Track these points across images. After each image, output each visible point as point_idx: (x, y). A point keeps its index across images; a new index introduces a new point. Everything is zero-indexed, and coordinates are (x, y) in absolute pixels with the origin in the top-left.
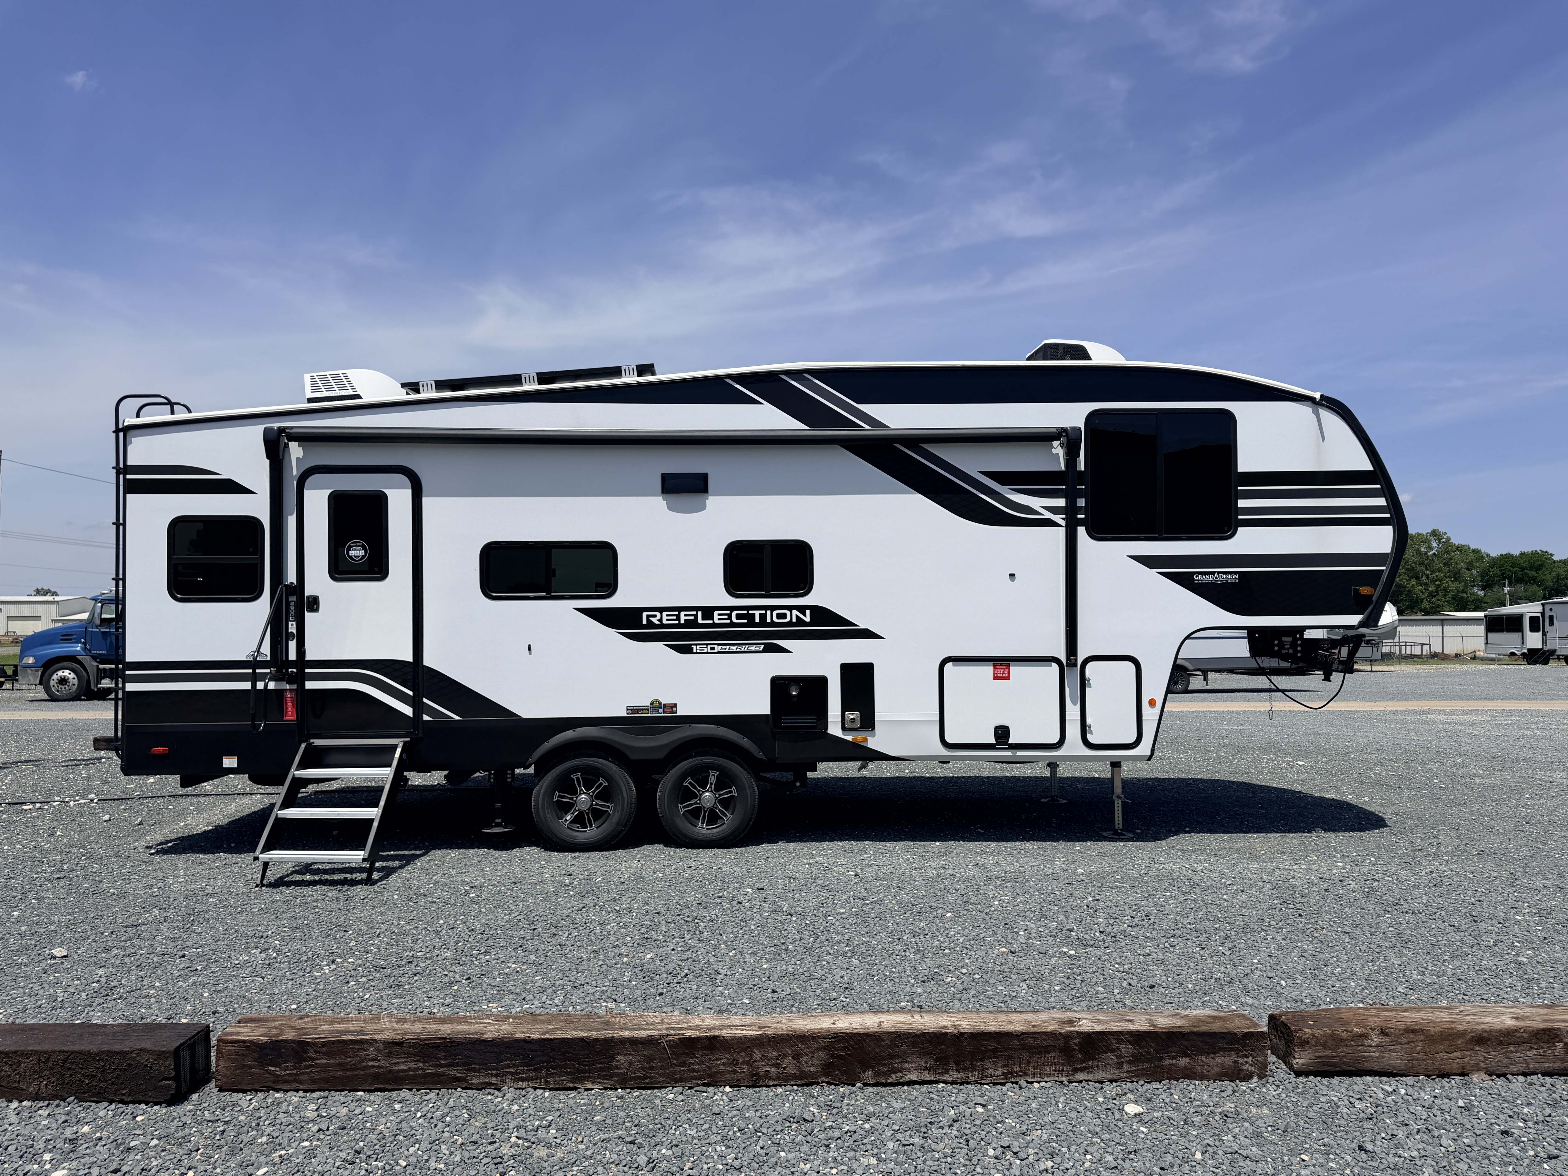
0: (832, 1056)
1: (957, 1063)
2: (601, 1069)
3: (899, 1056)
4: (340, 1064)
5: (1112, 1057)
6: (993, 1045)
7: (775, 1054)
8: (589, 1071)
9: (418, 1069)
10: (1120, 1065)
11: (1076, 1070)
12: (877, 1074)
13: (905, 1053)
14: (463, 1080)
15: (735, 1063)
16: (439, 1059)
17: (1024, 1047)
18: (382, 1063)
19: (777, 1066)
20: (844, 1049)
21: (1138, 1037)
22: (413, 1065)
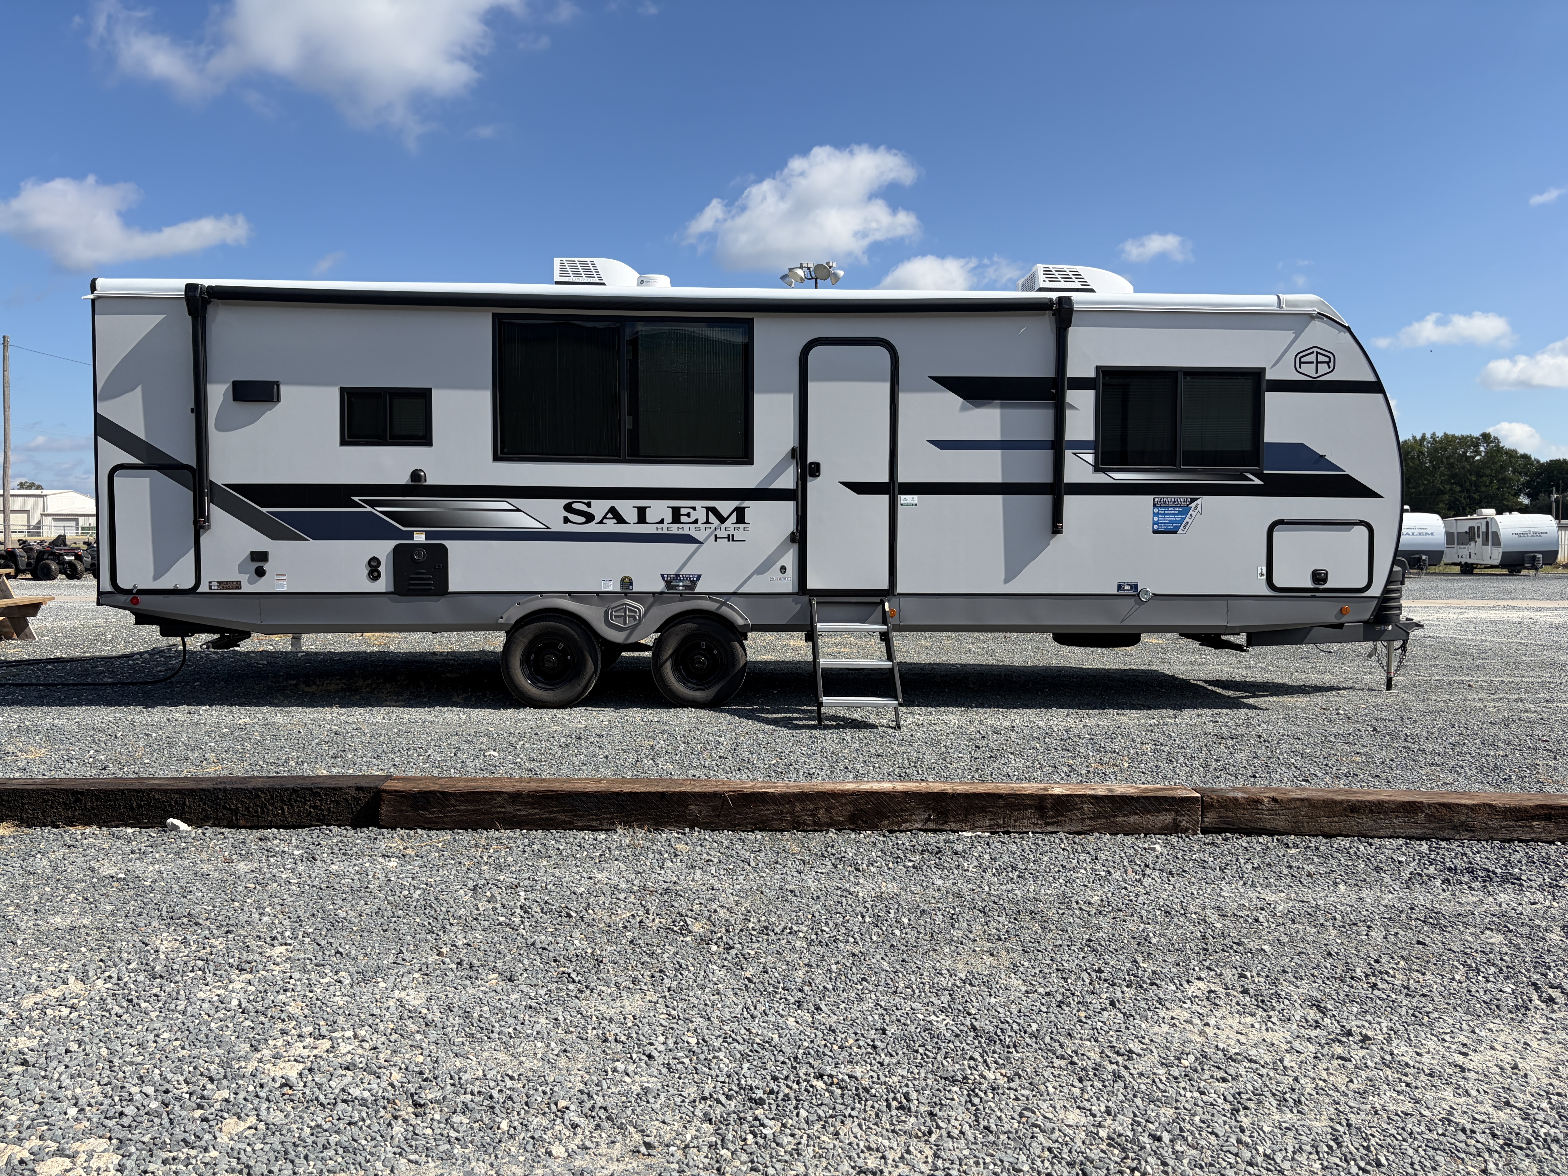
0: (856, 809)
1: (954, 817)
2: (678, 816)
3: (908, 810)
4: (475, 810)
5: (1077, 814)
6: (982, 804)
8: (669, 818)
9: (536, 814)
10: (1083, 821)
11: (1048, 824)
12: (891, 824)
13: (913, 807)
14: (571, 823)
15: (781, 813)
16: (551, 807)
18: (508, 809)
19: (813, 816)
20: (866, 803)
21: (1098, 800)
22: (531, 811)
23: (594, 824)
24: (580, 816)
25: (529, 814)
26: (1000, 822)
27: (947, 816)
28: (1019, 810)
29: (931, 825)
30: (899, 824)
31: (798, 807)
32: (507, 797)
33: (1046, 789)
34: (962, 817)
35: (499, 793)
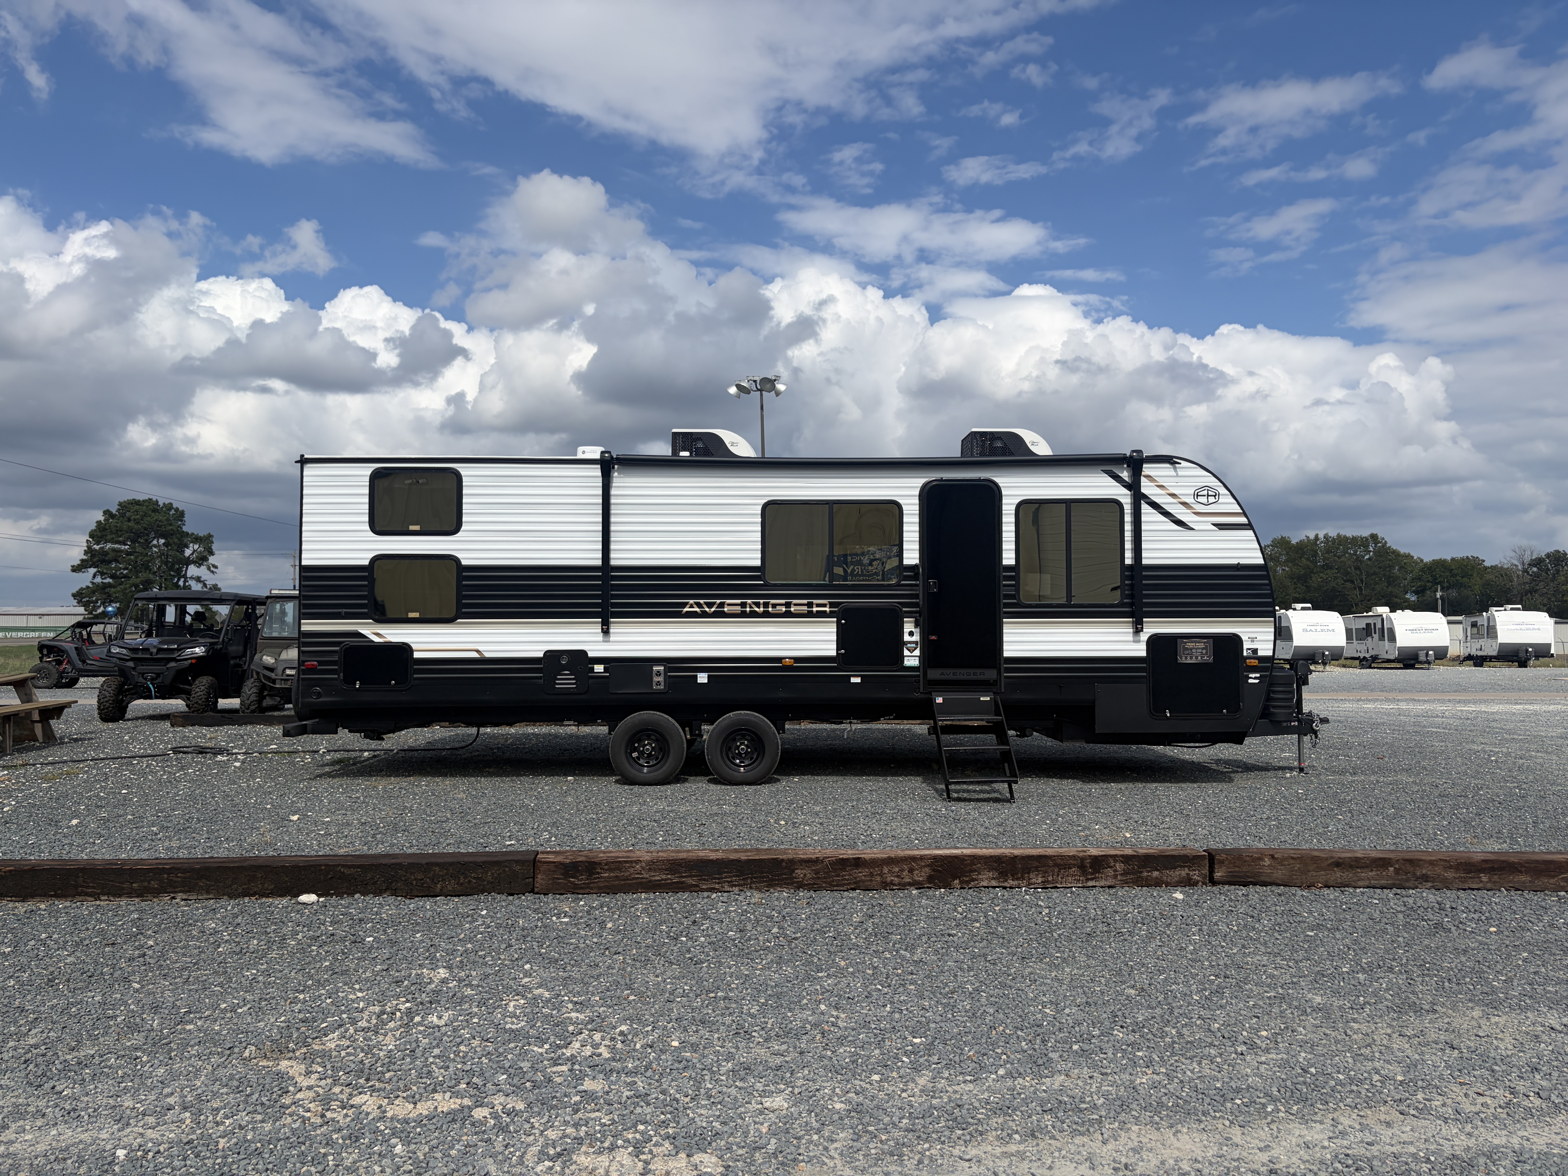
0: (934, 870)
1: (1013, 876)
2: (786, 879)
3: (976, 871)
4: (617, 877)
5: (1110, 872)
6: (1036, 864)
7: (897, 869)
8: (778, 880)
9: (668, 879)
10: (1115, 877)
11: (1088, 880)
12: (961, 882)
13: (979, 868)
14: (697, 886)
15: (872, 875)
16: (681, 873)
17: (1056, 865)
18: (645, 876)
19: (898, 876)
20: (941, 866)
21: (1126, 859)
22: (664, 877)
23: (717, 886)
24: (704, 880)
25: (663, 880)
26: (1050, 879)
27: (1007, 875)
28: (1065, 868)
29: (994, 883)
30: (968, 882)
31: (886, 870)
32: (644, 864)
33: (1085, 851)
34: (1020, 875)
35: (638, 862)
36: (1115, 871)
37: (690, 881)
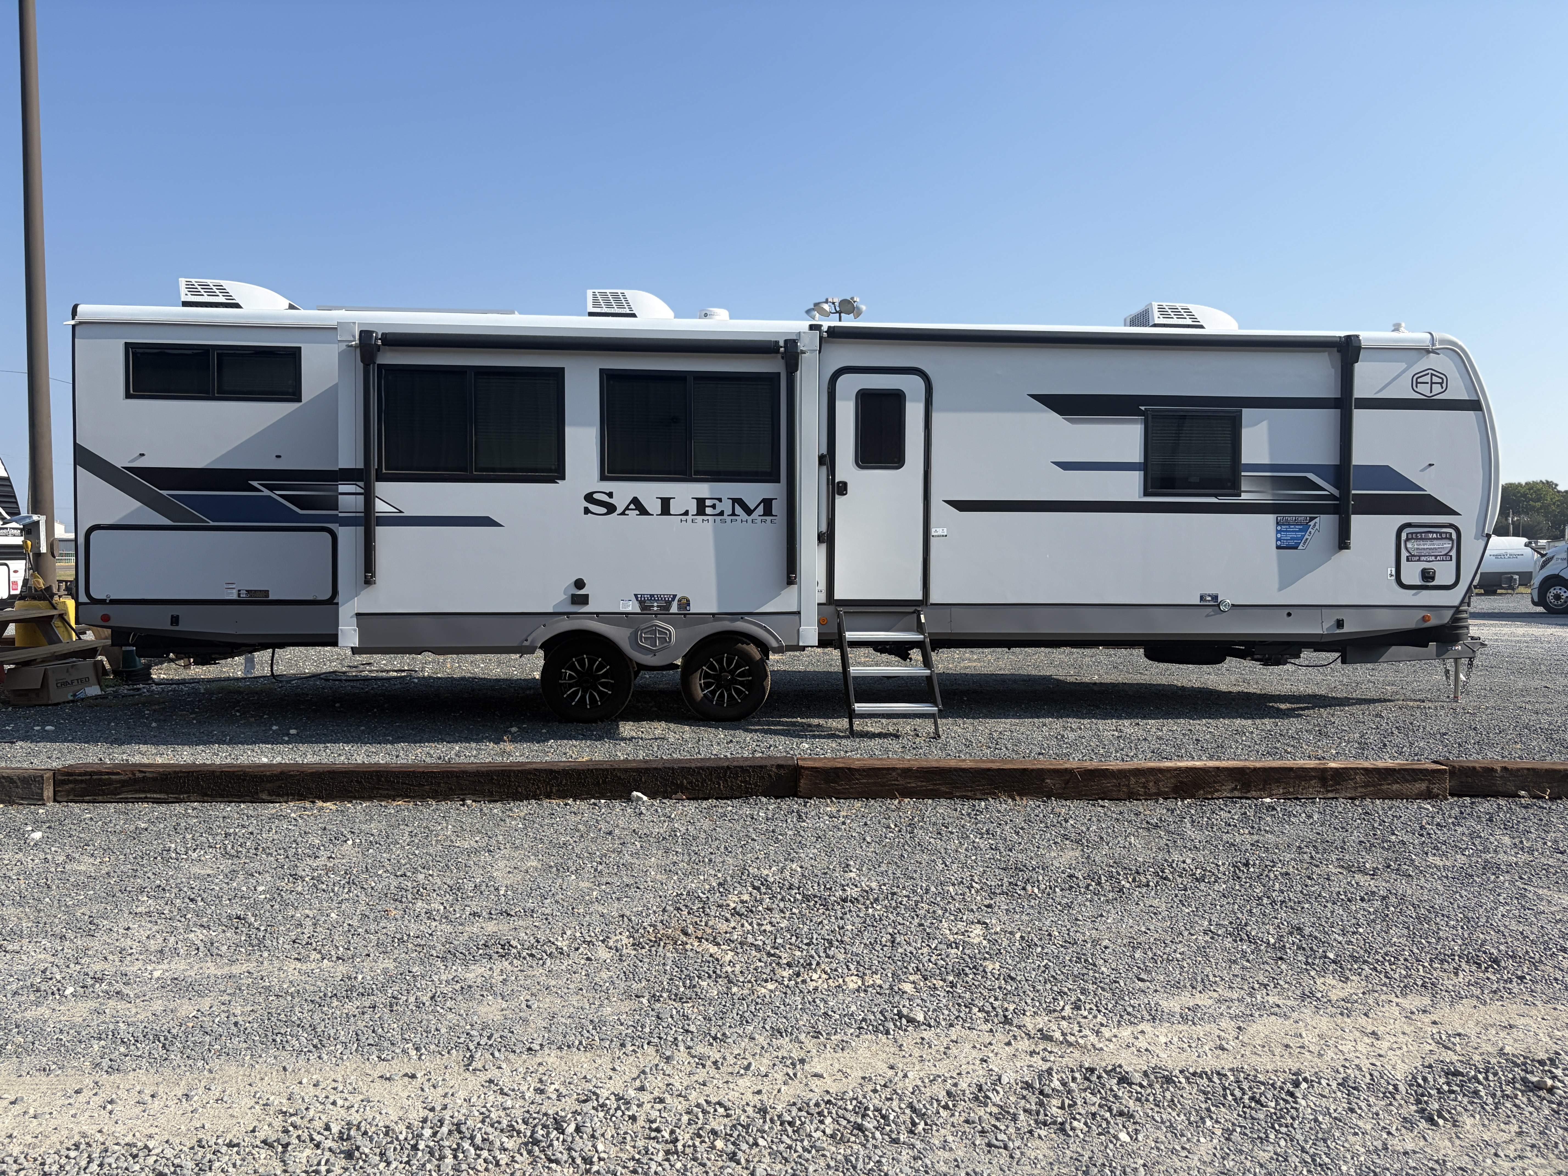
24: (958, 787)
26: (1291, 790)
27: (1250, 786)
28: (1306, 780)
29: (1237, 794)
30: (1212, 793)
31: (1133, 780)
32: (898, 772)
33: (1324, 764)
34: (1262, 787)
35: (894, 769)
36: (1356, 783)
37: (943, 789)
